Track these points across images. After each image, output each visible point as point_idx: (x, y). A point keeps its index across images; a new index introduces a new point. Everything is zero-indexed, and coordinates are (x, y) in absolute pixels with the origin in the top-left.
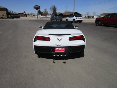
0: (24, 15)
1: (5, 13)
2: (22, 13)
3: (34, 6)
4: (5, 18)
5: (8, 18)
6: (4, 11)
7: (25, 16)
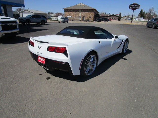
0: (116, 17)
1: (92, 14)
2: (114, 15)
3: (130, 5)
4: (91, 21)
5: (95, 20)
6: (92, 13)
7: (117, 19)
